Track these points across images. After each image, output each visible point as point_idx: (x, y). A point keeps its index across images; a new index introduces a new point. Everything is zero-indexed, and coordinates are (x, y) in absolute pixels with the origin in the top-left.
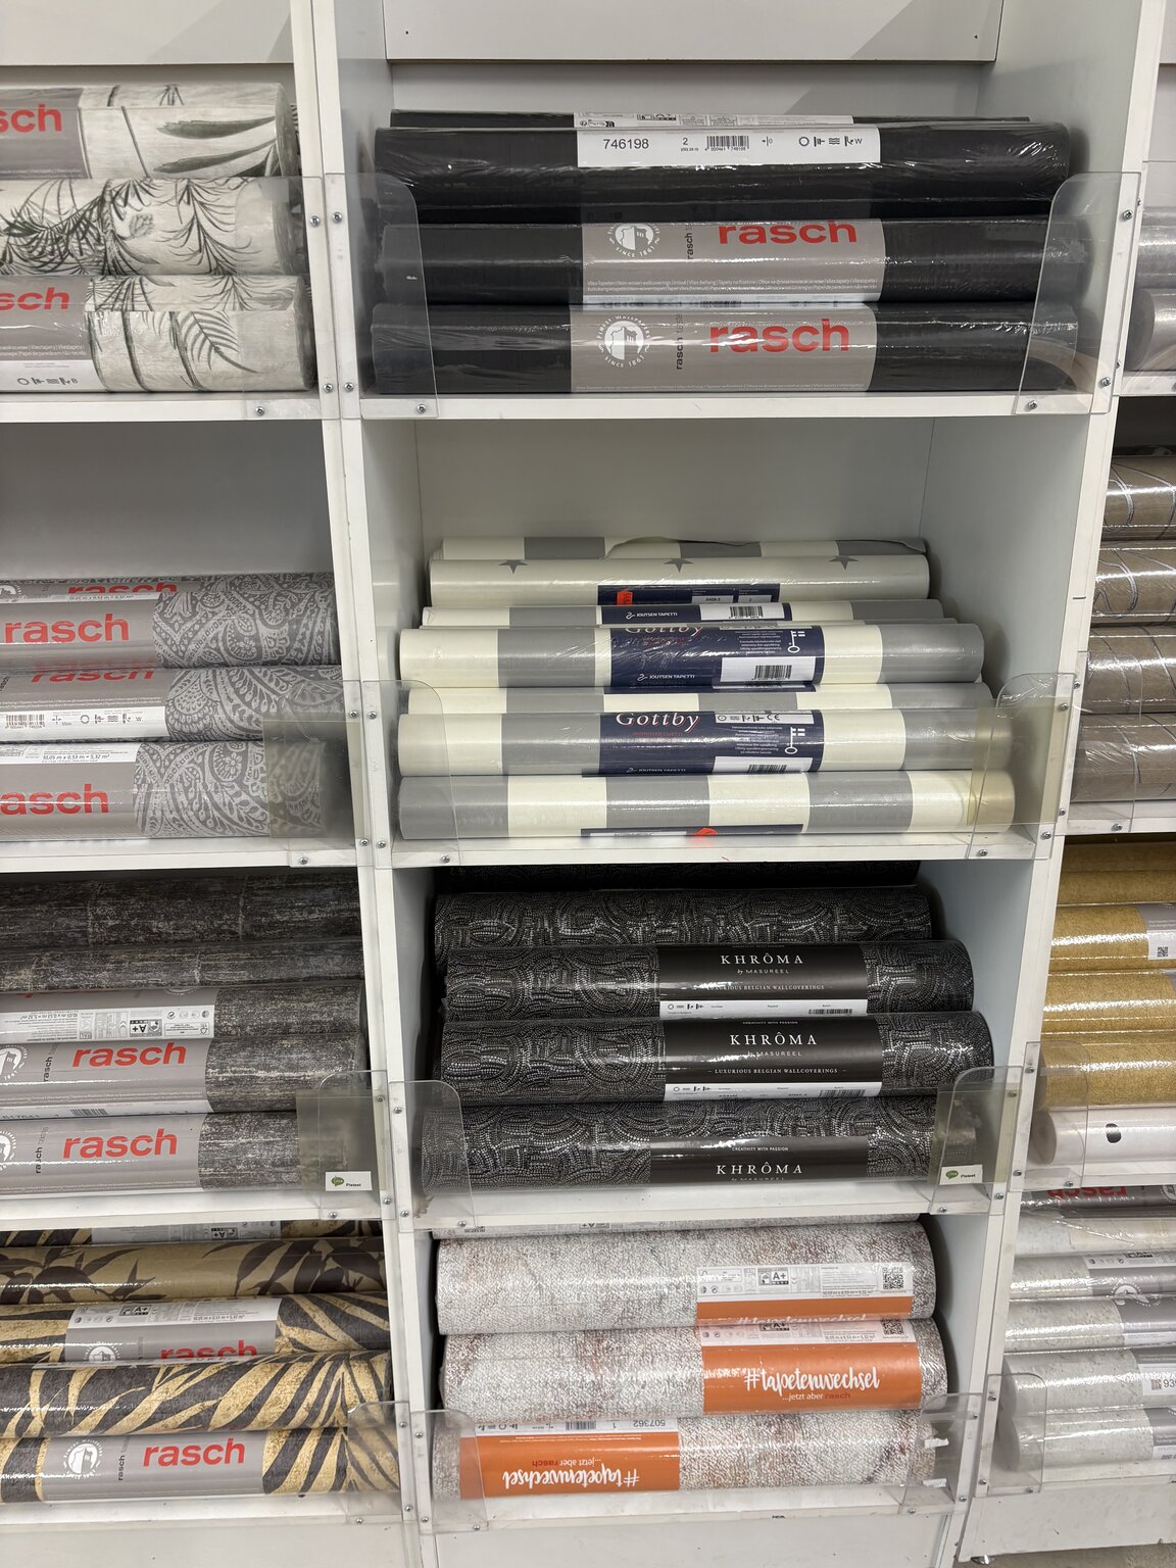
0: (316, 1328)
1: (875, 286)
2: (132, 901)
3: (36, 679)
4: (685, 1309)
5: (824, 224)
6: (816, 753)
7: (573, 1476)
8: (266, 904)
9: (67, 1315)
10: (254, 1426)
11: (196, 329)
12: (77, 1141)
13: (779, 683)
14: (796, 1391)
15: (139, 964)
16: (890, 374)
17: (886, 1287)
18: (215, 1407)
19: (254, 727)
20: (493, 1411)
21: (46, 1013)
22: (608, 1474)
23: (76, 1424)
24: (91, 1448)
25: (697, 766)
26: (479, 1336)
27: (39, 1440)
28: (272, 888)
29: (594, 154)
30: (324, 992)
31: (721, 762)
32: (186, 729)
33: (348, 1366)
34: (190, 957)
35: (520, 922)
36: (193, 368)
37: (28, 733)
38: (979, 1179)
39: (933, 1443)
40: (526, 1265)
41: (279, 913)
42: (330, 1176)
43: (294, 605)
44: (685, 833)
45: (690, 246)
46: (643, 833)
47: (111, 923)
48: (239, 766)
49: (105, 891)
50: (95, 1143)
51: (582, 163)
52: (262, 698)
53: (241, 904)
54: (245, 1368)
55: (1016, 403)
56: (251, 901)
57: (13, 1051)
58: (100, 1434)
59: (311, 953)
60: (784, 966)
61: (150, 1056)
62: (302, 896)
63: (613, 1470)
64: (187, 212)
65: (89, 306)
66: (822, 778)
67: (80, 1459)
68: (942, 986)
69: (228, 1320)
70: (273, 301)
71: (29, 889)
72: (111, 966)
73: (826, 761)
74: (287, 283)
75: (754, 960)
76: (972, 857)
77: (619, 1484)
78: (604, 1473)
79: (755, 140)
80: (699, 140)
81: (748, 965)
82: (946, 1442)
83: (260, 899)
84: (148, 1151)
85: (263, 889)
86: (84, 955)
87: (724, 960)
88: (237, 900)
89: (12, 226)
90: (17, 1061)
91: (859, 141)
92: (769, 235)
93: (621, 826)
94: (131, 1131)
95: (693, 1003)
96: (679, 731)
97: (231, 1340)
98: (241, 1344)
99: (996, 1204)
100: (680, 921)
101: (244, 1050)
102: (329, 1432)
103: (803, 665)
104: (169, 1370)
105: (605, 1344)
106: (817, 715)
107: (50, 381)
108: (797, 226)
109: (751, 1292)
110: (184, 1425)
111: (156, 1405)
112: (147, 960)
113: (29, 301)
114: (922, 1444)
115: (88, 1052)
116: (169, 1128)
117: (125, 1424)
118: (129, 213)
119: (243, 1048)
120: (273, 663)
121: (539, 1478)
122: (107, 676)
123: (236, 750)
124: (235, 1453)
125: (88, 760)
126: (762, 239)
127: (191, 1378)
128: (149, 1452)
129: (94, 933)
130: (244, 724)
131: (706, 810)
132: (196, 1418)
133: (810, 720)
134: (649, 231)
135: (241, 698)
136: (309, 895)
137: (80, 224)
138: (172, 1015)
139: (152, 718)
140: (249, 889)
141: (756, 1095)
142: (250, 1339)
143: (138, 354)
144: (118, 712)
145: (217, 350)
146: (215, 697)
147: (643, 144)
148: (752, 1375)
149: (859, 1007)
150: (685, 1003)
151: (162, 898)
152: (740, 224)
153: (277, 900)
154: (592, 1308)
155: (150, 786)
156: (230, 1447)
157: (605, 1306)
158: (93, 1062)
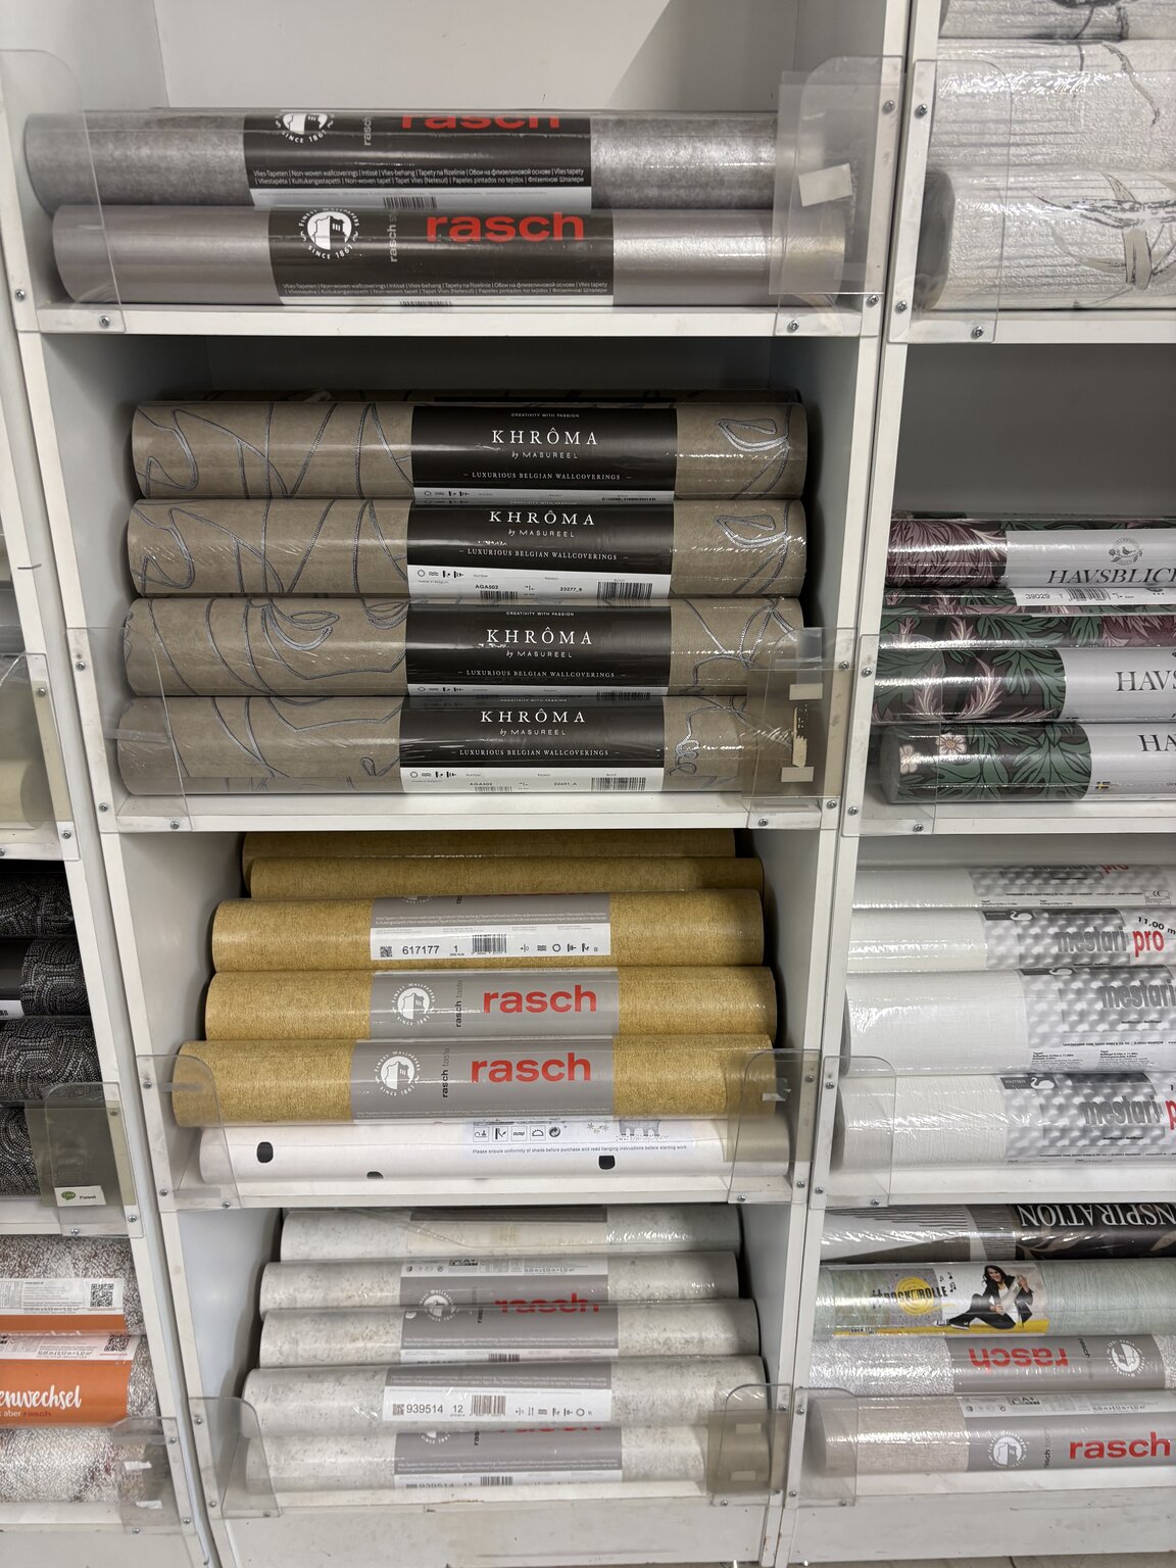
17: (92, 1304)
82: (148, 1465)
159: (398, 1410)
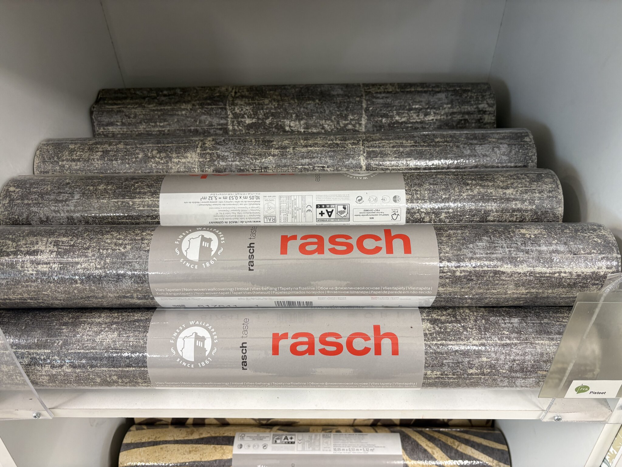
2: (267, 101)
8: (387, 105)
12: (285, 336)
15: (304, 150)
21: (227, 194)
28: (388, 92)
30: (519, 178)
34: (353, 144)
41: (398, 114)
42: (576, 383)
47: (248, 121)
49: (238, 94)
50: (305, 339)
53: (364, 105)
56: (373, 103)
57: (208, 235)
59: (475, 142)
61: (369, 244)
62: (418, 98)
69: (362, 452)
71: (172, 92)
72: (276, 152)
83: (381, 101)
84: (366, 351)
85: (380, 93)
86: (245, 141)
88: (360, 102)
90: (214, 245)
94: (345, 326)
101: (480, 240)
112: (311, 146)
115: (294, 238)
116: (388, 323)
119: (478, 237)
136: (425, 98)
138: (361, 200)
140: (368, 93)
151: (293, 99)
153: (397, 103)
158: (302, 249)
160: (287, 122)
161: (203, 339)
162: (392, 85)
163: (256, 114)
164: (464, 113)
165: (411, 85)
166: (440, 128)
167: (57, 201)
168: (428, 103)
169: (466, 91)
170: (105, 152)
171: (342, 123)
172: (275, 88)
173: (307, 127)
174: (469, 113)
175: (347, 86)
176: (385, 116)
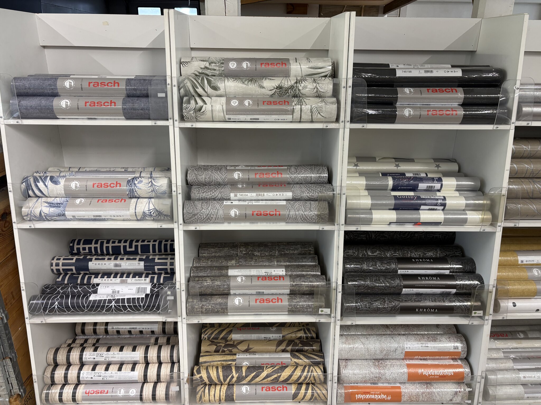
0: (301, 359)
1: (461, 101)
2: (249, 247)
3: (259, 186)
4: (402, 353)
5: (450, 88)
6: (444, 205)
7: (374, 396)
8: (283, 248)
9: (235, 354)
10: (288, 382)
11: (316, 109)
12: (258, 299)
13: (431, 190)
14: (432, 375)
15: (261, 261)
16: (466, 120)
17: (454, 349)
18: (281, 375)
19: (312, 197)
20: (353, 378)
22: (384, 397)
23: (245, 379)
24: (247, 387)
25: (416, 208)
26: (347, 360)
27: (233, 385)
28: (284, 245)
29: (399, 74)
30: (311, 267)
31: (422, 207)
32: (296, 198)
33: (313, 367)
34: (274, 259)
35: (358, 251)
36: (313, 117)
37: (260, 198)
38: (482, 315)
39: (468, 390)
40: (360, 340)
41: (286, 251)
42: (320, 309)
43: (319, 170)
44: (413, 224)
45: (421, 93)
46: (403, 224)
47: (244, 252)
48: (310, 206)
49: (241, 245)
50: (262, 300)
51: (397, 76)
52: (314, 191)
54: (286, 367)
55: (494, 127)
56: (280, 248)
57: (242, 277)
58: (249, 384)
59: (303, 258)
60: (428, 262)
61: (276, 278)
62: (292, 246)
63: (384, 395)
64: (315, 84)
65: (293, 104)
66: (445, 212)
67: (244, 389)
68: (468, 268)
69: (278, 356)
70: (332, 103)
71: (222, 244)
72: (254, 260)
73: (447, 208)
74: (334, 99)
75: (421, 260)
76: (481, 231)
77: (386, 399)
78: (382, 396)
79: (435, 71)
80: (422, 71)
81: (419, 261)
82: (471, 389)
84: (275, 302)
85: (282, 245)
86: (245, 257)
87: (413, 260)
88: (276, 247)
89: (277, 87)
90: (244, 279)
91: (457, 72)
92: (438, 91)
93: (399, 222)
94: (271, 297)
95: (406, 270)
96: (413, 199)
97: (279, 361)
98: (282, 362)
99: (486, 322)
100: (399, 252)
101: (298, 278)
102: (308, 384)
103: (437, 186)
104: (267, 367)
105: (380, 362)
106: (444, 197)
107: (281, 120)
108: (444, 89)
109: (419, 349)
110: (272, 380)
111: (266, 374)
112: (262, 259)
113: (281, 103)
114: (465, 390)
116: (280, 297)
117: (258, 379)
118: (302, 85)
120: (314, 183)
121: (365, 397)
122: (275, 186)
123: (308, 202)
124: (285, 389)
125: (275, 204)
126: (437, 91)
127: (273, 368)
128: (262, 388)
129: (240, 255)
130: (310, 197)
131: (420, 218)
132: (276, 378)
133: (443, 198)
134: (412, 90)
135: (309, 190)
136: (294, 246)
137: (292, 87)
138: (274, 271)
139: (289, 195)
140: (278, 245)
141: (424, 293)
142: (284, 361)
143: (302, 114)
144: (281, 193)
145: (319, 113)
146: (303, 190)
147: (410, 72)
148: (420, 371)
149: (447, 272)
150: (404, 270)
151: (257, 246)
152: (431, 88)
153: (286, 248)
154: (378, 352)
155: (290, 210)
156: (283, 387)
157: (381, 352)
158: (262, 279)
159: (524, 377)
160: (255, 253)
161: (240, 300)
162: (285, 242)
163: (246, 250)
164: (305, 251)
165: (290, 243)
166: (298, 255)
167: (205, 271)
168: (295, 248)
169: (306, 244)
170: (211, 261)
171: (271, 253)
172: (251, 243)
173: (261, 254)
174: (306, 251)
175: (272, 243)
176: (283, 251)
